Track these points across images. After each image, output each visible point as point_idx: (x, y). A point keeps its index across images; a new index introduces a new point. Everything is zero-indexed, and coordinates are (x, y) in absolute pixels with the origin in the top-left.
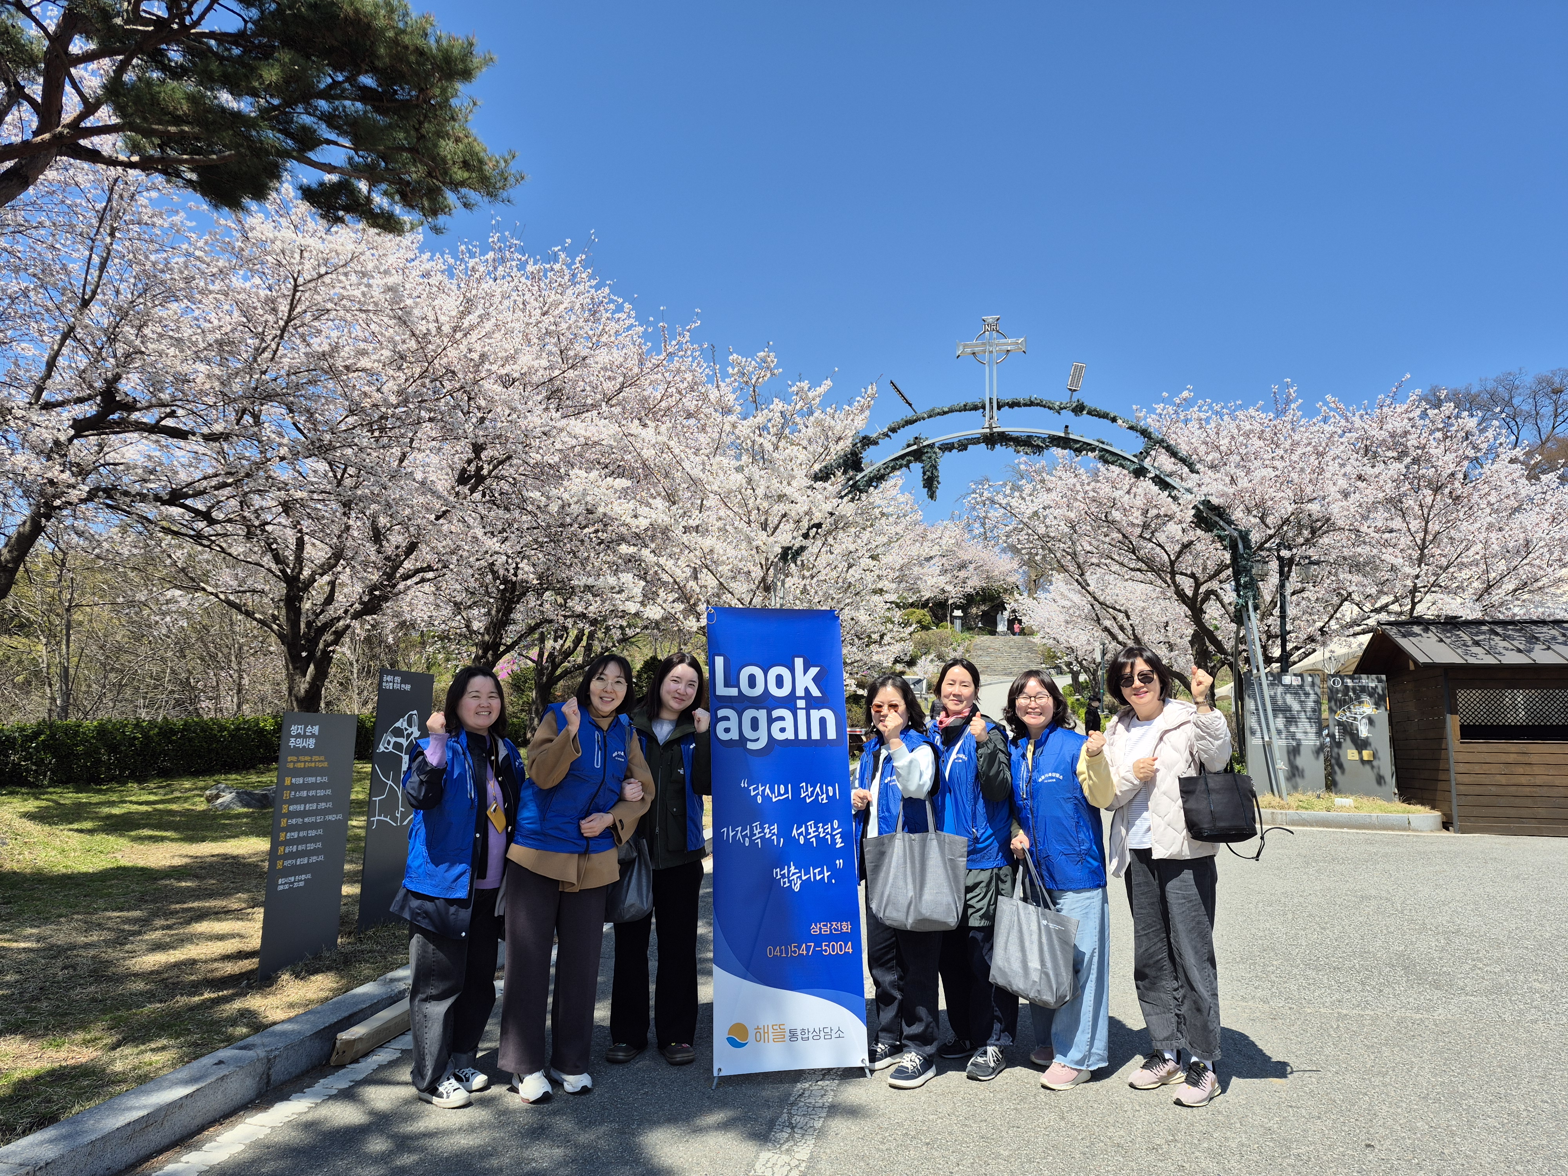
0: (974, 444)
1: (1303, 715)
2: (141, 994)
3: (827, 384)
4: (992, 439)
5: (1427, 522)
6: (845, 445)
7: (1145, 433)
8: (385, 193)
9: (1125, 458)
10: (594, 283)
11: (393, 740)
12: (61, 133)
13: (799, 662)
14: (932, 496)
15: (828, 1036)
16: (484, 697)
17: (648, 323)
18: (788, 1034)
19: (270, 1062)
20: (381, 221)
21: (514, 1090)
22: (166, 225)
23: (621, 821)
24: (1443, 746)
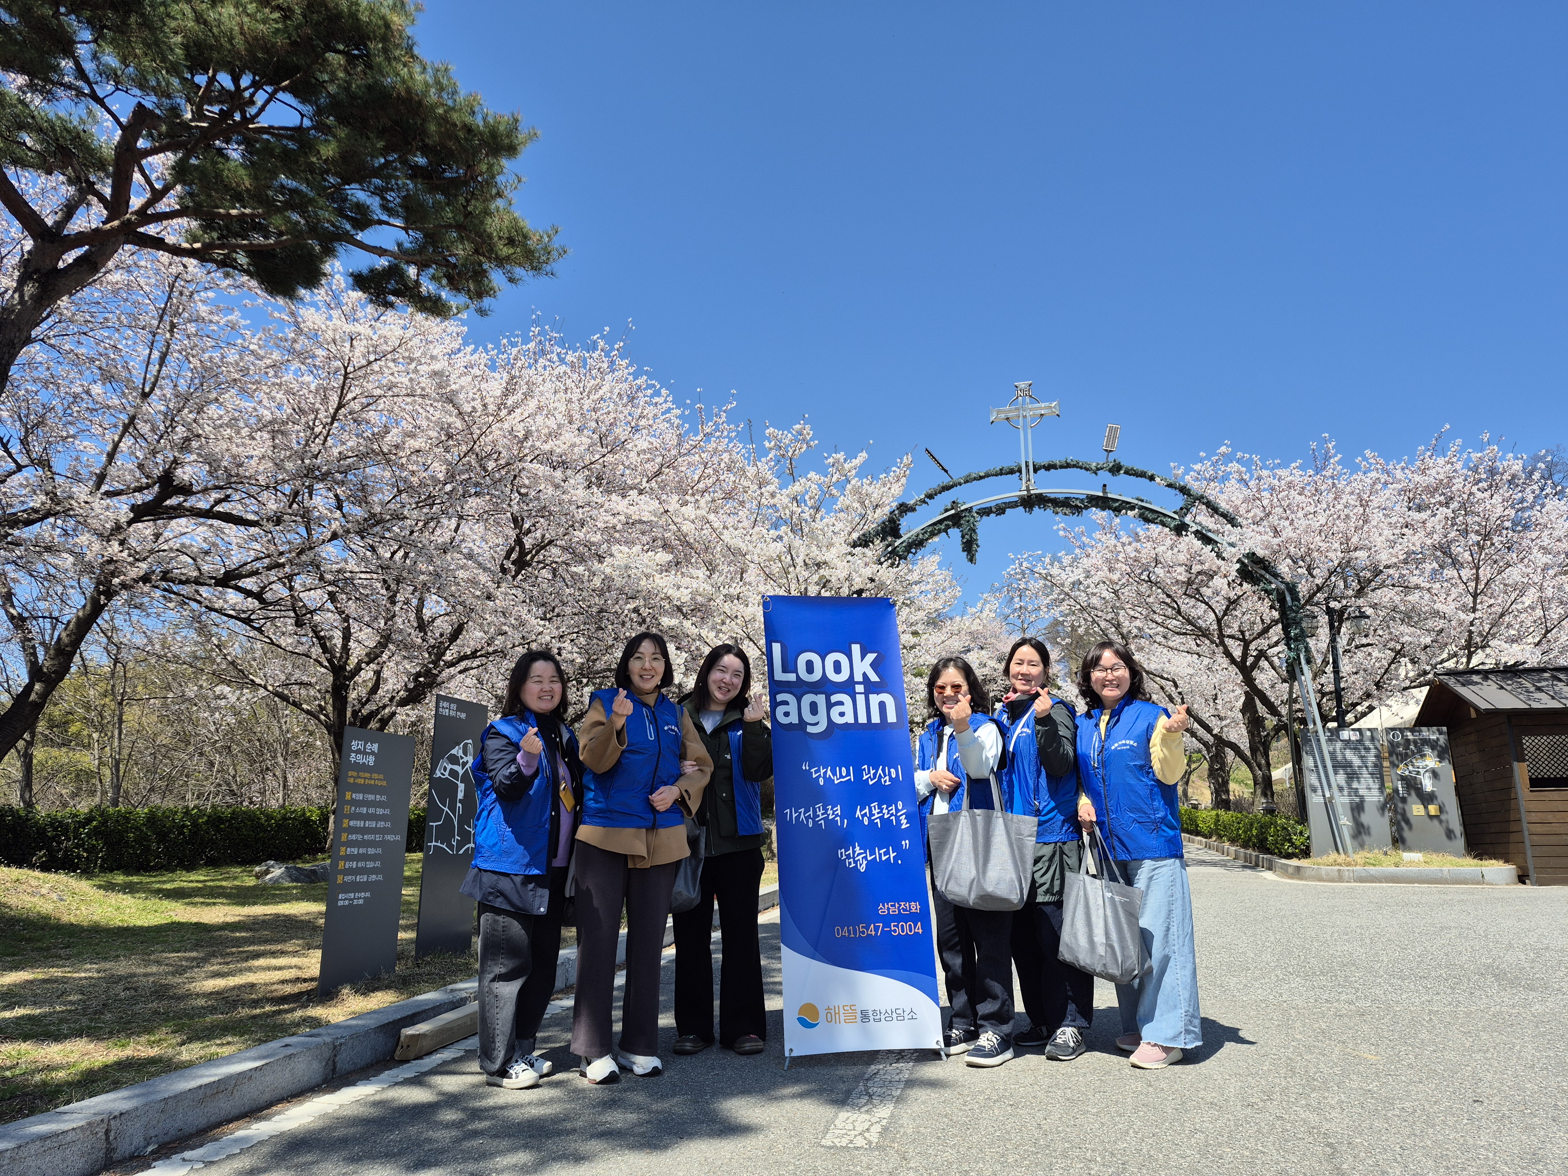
0: (1012, 507)
1: (1364, 771)
2: (203, 1008)
3: (863, 456)
4: (1030, 502)
5: (1478, 568)
6: (881, 514)
7: (1184, 490)
8: (433, 278)
9: (1165, 515)
10: (631, 370)
11: (449, 766)
12: (129, 220)
13: (856, 649)
14: (971, 560)
15: (901, 1017)
16: (546, 681)
17: (684, 406)
18: (859, 1015)
19: (335, 1049)
20: (429, 304)
21: (583, 1075)
22: (222, 322)
23: (686, 791)
24: (1513, 796)
